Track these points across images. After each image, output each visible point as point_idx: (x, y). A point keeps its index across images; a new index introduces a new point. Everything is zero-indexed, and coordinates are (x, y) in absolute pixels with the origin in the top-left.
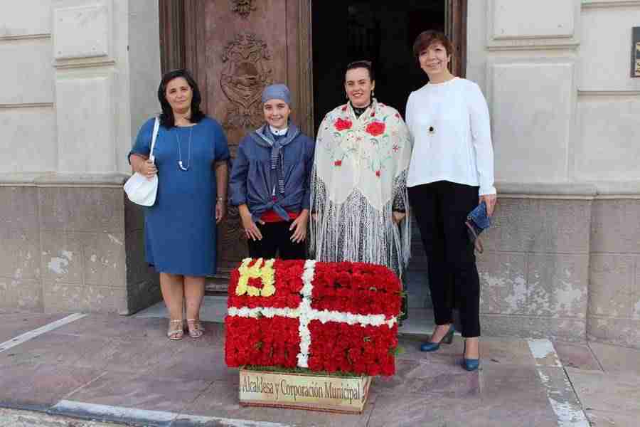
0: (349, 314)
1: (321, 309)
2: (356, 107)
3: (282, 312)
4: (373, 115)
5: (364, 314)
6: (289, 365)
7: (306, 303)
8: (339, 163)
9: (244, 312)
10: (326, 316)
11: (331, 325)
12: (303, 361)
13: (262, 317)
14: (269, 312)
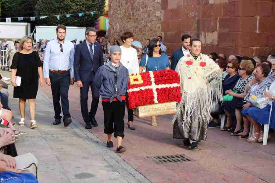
0: (167, 84)
1: (158, 84)
2: (194, 56)
3: (147, 87)
4: (201, 59)
5: (171, 83)
6: (152, 103)
7: (153, 84)
8: (190, 78)
9: (135, 90)
10: (160, 86)
11: (162, 89)
12: (156, 101)
13: (141, 90)
14: (143, 88)
